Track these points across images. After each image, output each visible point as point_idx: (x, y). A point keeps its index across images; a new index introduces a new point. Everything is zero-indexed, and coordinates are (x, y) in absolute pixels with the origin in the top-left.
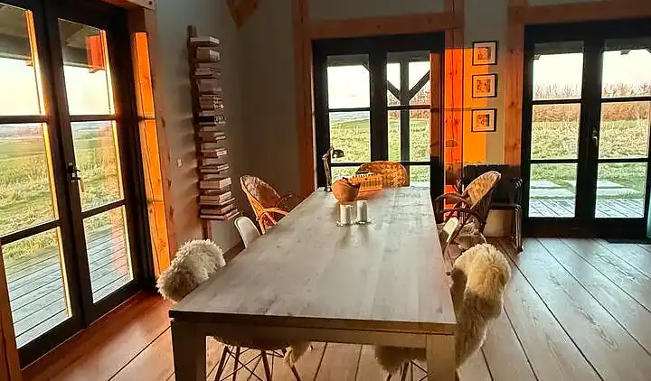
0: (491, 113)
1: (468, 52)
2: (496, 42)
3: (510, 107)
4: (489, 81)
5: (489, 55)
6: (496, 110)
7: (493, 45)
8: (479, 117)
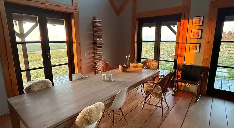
0: (198, 45)
1: (190, 21)
2: (203, 16)
3: (207, 43)
4: (198, 32)
5: (200, 22)
6: (200, 44)
7: (202, 18)
8: (193, 46)
